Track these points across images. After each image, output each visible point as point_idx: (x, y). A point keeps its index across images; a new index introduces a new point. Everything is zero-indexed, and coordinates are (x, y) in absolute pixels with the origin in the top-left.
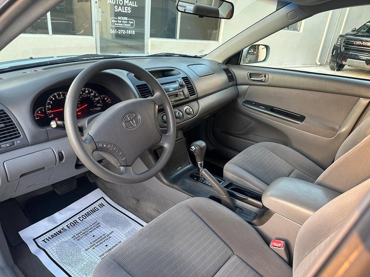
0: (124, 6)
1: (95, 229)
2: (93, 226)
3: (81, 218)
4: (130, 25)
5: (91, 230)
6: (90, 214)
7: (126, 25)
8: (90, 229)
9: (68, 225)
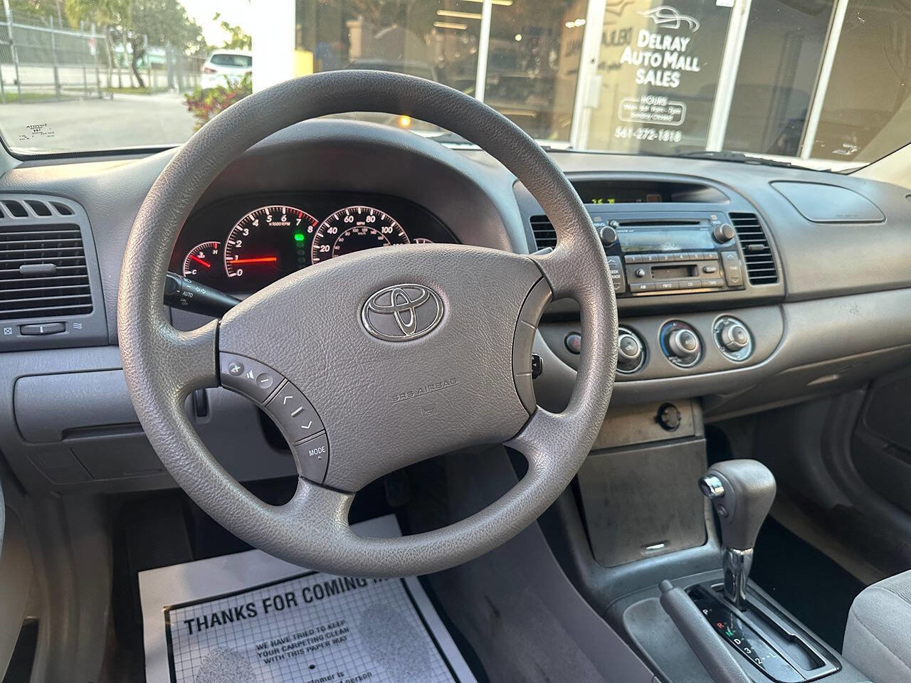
0: (664, 70)
1: (328, 644)
2: (328, 631)
3: (309, 590)
4: (671, 118)
5: (315, 644)
6: (337, 589)
7: (659, 117)
8: (316, 639)
9: (269, 599)
